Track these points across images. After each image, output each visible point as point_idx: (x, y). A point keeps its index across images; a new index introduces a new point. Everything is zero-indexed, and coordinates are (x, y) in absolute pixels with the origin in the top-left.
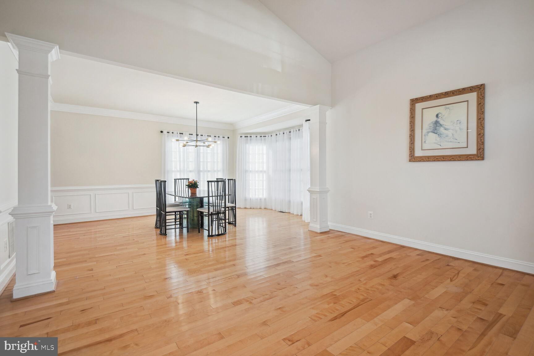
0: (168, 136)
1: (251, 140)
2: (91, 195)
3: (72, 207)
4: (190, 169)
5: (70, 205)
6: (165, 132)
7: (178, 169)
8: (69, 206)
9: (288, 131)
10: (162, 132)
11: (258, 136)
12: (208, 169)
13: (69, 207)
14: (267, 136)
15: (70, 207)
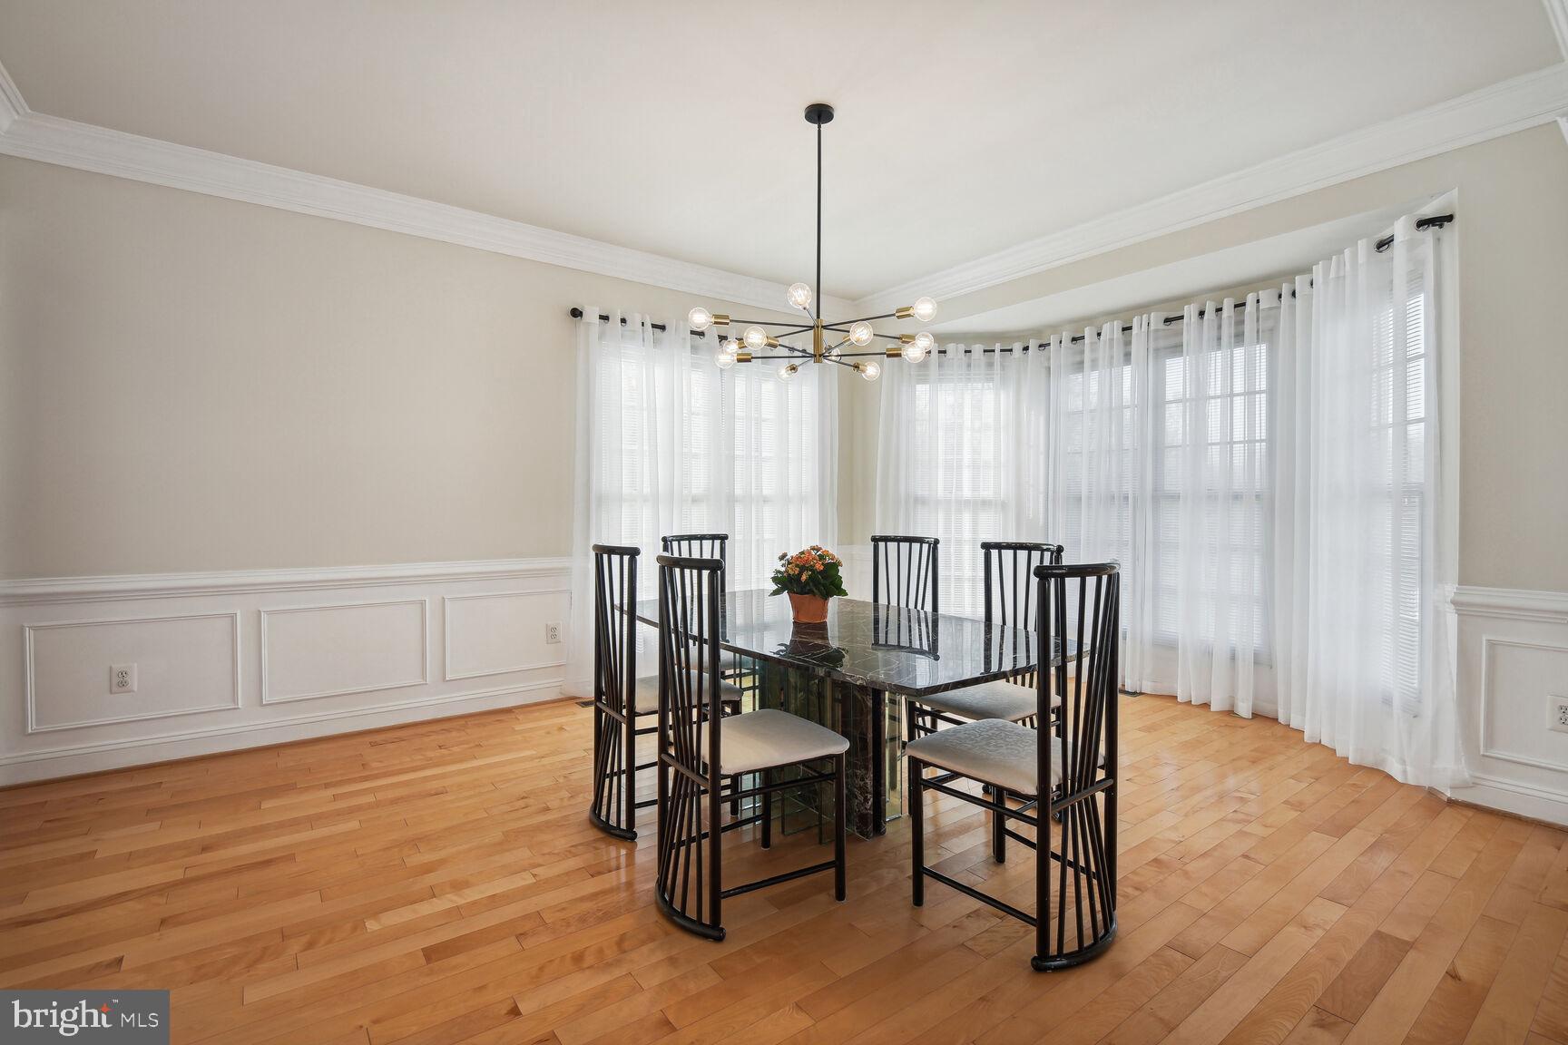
0: (601, 336)
1: (940, 365)
2: (233, 617)
3: (134, 682)
4: (694, 491)
5: (123, 674)
6: (591, 315)
7: (647, 490)
8: (115, 680)
9: (1118, 325)
10: (576, 313)
11: (978, 349)
12: (765, 492)
13: (120, 681)
14: (1053, 340)
15: (123, 684)
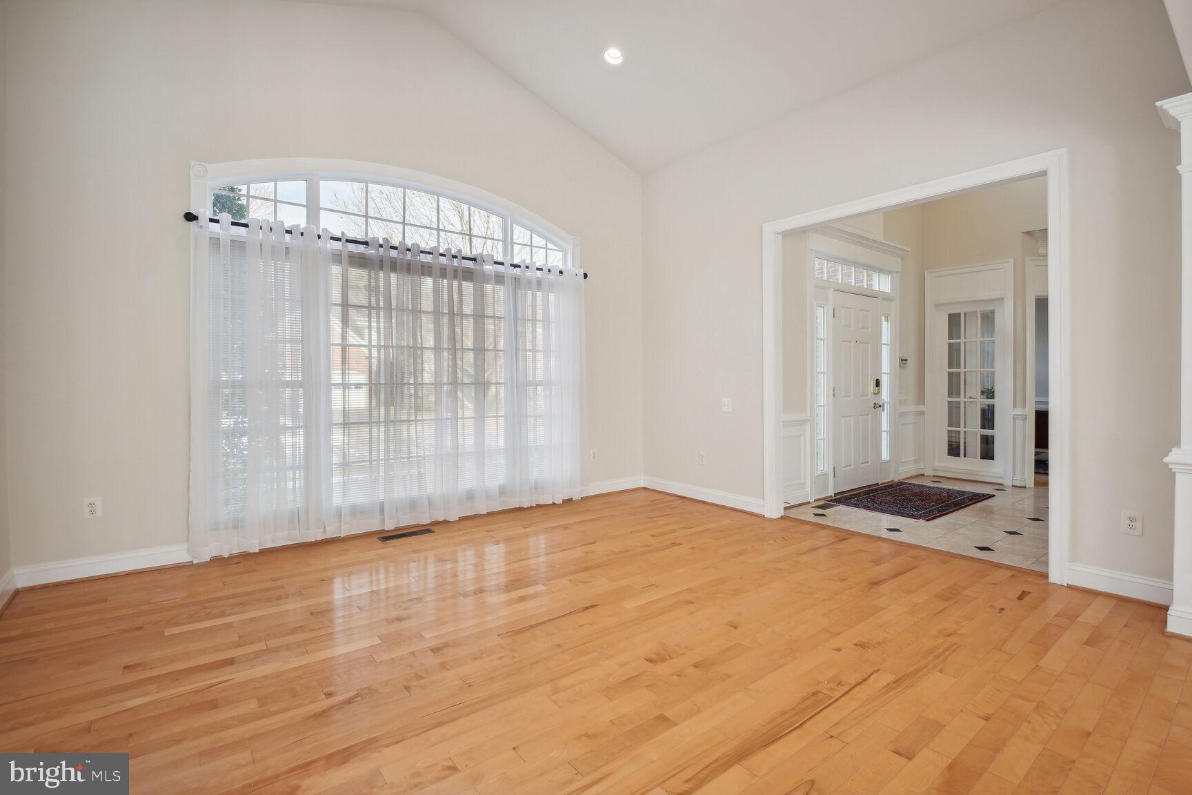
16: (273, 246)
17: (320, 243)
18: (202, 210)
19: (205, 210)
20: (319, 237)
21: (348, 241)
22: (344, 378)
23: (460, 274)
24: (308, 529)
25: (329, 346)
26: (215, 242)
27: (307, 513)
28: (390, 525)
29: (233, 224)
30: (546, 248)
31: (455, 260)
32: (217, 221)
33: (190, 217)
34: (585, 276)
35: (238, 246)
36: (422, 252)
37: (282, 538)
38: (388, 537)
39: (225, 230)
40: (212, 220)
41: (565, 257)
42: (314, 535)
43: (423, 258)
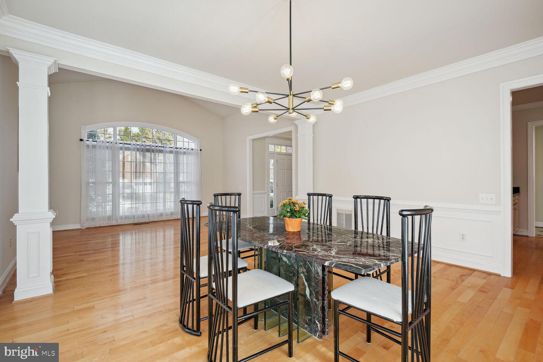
16: (104, 147)
17: (117, 145)
18: (84, 139)
19: (85, 138)
20: (116, 143)
21: (124, 144)
22: (123, 181)
23: (158, 151)
24: (113, 221)
25: (119, 172)
26: (88, 146)
27: (112, 217)
28: (136, 221)
29: (93, 141)
30: (189, 142)
31: (157, 147)
32: (88, 141)
33: (81, 140)
34: (201, 150)
35: (94, 147)
36: (147, 146)
37: (106, 223)
38: (135, 224)
39: (90, 142)
40: (87, 141)
41: (195, 145)
42: (114, 223)
43: (147, 147)
